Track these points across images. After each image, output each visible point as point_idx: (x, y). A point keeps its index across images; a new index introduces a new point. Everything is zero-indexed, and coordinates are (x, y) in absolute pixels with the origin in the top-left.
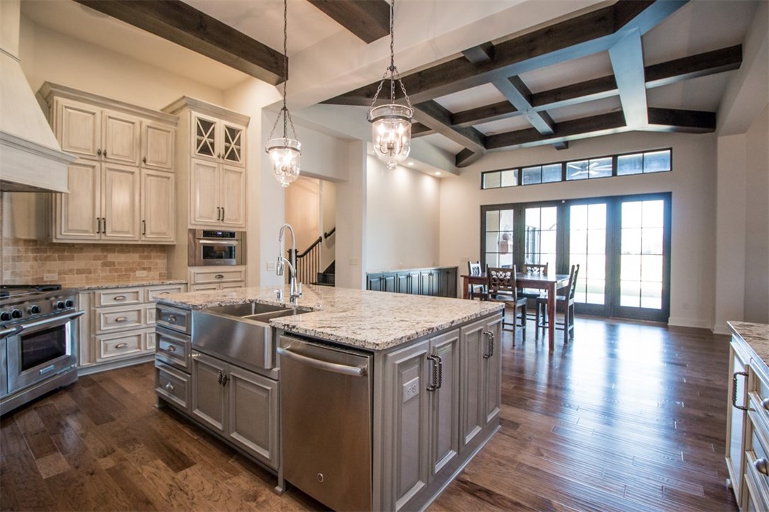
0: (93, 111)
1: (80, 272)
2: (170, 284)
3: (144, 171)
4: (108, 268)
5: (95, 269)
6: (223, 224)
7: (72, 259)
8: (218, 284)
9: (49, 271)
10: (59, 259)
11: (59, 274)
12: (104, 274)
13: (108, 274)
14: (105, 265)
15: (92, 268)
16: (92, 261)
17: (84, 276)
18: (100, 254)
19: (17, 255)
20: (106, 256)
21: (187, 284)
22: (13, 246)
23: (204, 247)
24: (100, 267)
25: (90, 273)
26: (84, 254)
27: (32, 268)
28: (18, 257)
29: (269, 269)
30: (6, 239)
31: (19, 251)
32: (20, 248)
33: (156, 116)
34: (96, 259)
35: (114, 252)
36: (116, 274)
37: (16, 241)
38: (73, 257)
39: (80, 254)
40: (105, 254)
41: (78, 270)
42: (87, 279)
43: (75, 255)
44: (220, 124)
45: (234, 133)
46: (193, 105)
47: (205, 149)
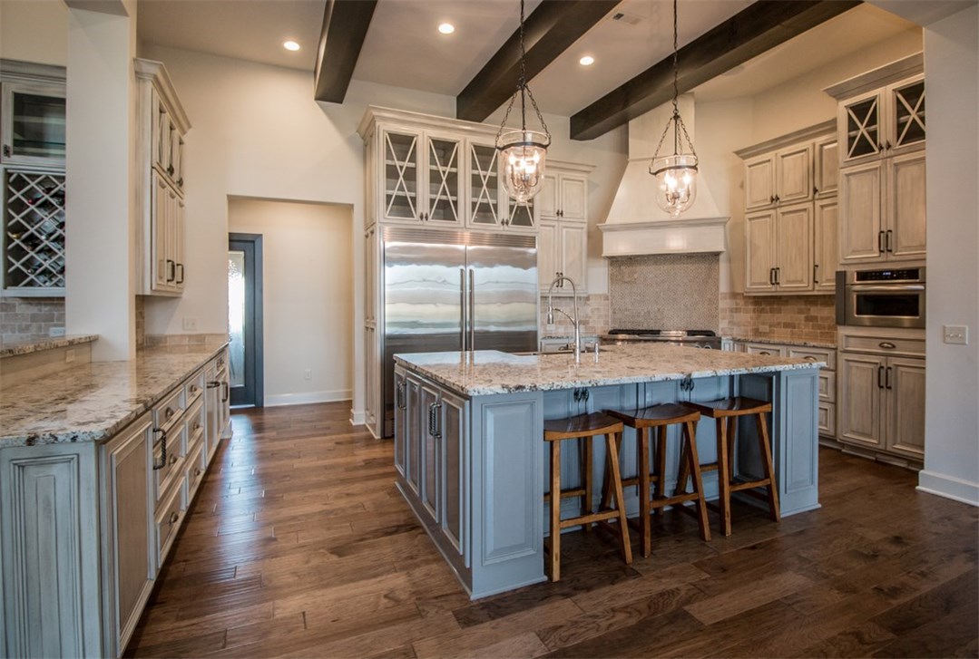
0: (767, 159)
1: (786, 325)
2: (814, 347)
3: (818, 203)
4: (811, 323)
5: (799, 324)
6: (893, 258)
7: (780, 312)
8: (884, 357)
9: (763, 324)
10: (771, 312)
11: (770, 326)
12: (807, 330)
13: (811, 330)
14: (808, 319)
15: (796, 322)
16: (796, 315)
17: (789, 330)
18: (803, 307)
19: (734, 307)
20: (809, 310)
21: (836, 349)
22: (730, 298)
23: (858, 297)
24: (803, 322)
25: (794, 328)
26: (789, 307)
27: (752, 318)
28: (736, 309)
29: (948, 340)
30: (722, 294)
31: (737, 304)
32: (738, 301)
33: (828, 127)
34: (800, 312)
35: (817, 305)
36: (819, 331)
37: (734, 295)
38: (780, 309)
39: (786, 307)
40: (809, 307)
41: (784, 323)
42: (792, 334)
43: (783, 307)
44: (885, 96)
45: (914, 93)
46: (838, 94)
47: (862, 148)
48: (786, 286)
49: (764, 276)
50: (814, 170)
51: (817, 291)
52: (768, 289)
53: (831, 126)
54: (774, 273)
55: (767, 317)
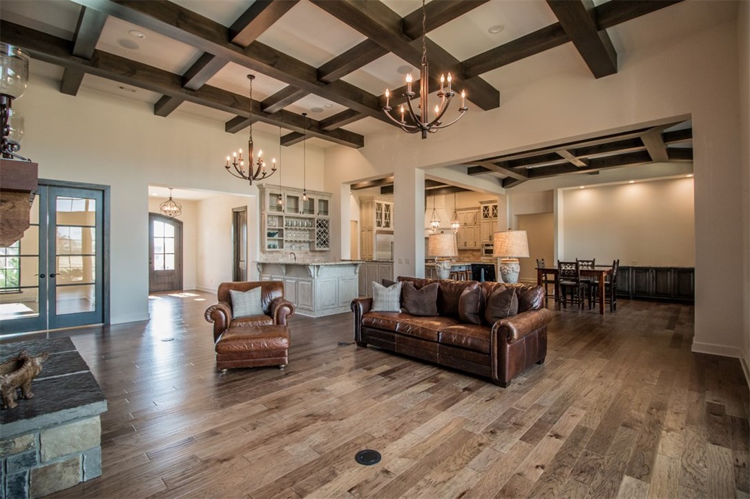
3: (476, 227)
44: (490, 206)
45: (496, 207)
46: (481, 203)
47: (486, 216)
48: (468, 247)
49: (463, 244)
50: (475, 218)
51: (476, 248)
52: (463, 247)
53: (479, 208)
54: (466, 243)
55: (462, 255)
